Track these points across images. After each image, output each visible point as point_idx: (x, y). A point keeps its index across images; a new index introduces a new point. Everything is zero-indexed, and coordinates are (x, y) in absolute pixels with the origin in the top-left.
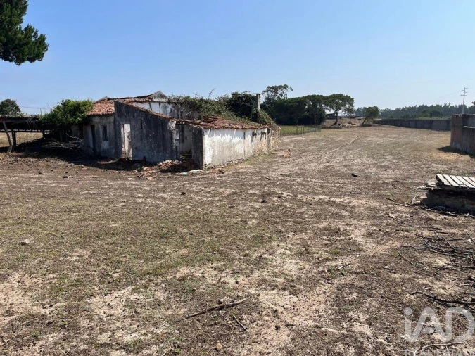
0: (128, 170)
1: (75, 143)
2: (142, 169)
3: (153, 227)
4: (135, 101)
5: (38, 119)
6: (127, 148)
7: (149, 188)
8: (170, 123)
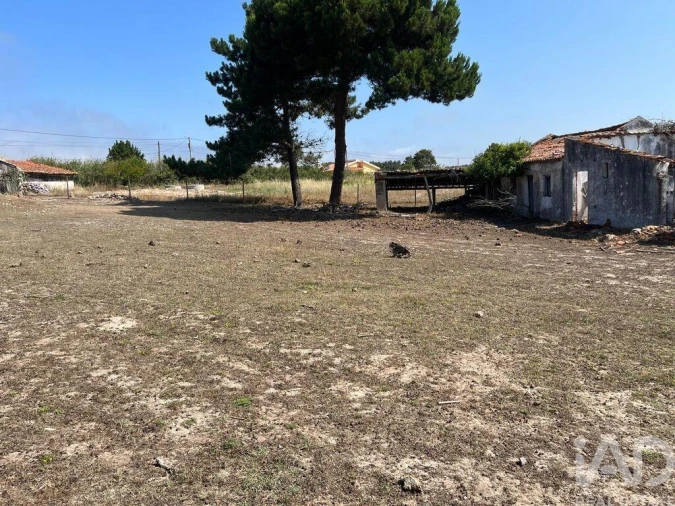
0: (582, 239)
1: (506, 201)
2: (607, 238)
3: (646, 322)
4: (597, 136)
5: (463, 171)
6: (579, 208)
7: (622, 267)
8: (658, 166)
